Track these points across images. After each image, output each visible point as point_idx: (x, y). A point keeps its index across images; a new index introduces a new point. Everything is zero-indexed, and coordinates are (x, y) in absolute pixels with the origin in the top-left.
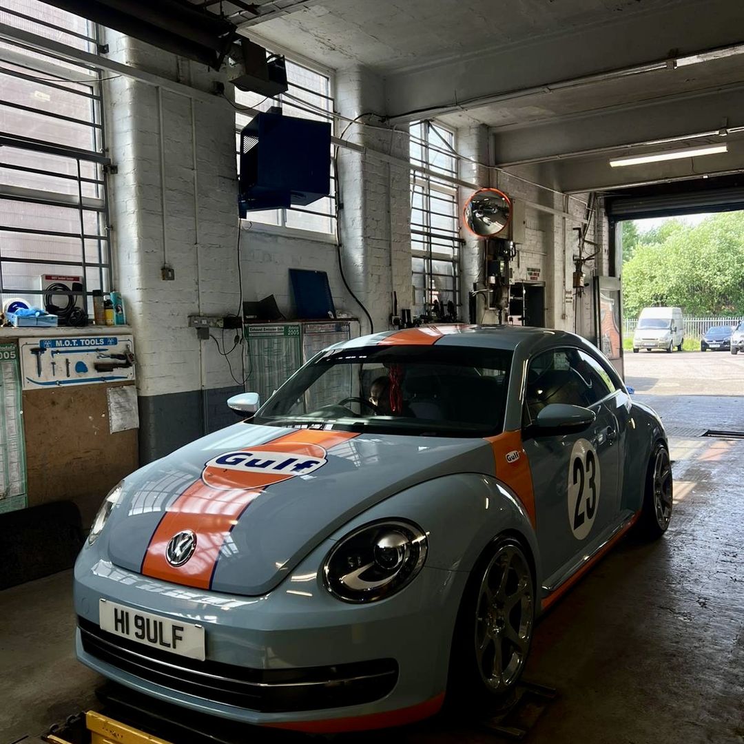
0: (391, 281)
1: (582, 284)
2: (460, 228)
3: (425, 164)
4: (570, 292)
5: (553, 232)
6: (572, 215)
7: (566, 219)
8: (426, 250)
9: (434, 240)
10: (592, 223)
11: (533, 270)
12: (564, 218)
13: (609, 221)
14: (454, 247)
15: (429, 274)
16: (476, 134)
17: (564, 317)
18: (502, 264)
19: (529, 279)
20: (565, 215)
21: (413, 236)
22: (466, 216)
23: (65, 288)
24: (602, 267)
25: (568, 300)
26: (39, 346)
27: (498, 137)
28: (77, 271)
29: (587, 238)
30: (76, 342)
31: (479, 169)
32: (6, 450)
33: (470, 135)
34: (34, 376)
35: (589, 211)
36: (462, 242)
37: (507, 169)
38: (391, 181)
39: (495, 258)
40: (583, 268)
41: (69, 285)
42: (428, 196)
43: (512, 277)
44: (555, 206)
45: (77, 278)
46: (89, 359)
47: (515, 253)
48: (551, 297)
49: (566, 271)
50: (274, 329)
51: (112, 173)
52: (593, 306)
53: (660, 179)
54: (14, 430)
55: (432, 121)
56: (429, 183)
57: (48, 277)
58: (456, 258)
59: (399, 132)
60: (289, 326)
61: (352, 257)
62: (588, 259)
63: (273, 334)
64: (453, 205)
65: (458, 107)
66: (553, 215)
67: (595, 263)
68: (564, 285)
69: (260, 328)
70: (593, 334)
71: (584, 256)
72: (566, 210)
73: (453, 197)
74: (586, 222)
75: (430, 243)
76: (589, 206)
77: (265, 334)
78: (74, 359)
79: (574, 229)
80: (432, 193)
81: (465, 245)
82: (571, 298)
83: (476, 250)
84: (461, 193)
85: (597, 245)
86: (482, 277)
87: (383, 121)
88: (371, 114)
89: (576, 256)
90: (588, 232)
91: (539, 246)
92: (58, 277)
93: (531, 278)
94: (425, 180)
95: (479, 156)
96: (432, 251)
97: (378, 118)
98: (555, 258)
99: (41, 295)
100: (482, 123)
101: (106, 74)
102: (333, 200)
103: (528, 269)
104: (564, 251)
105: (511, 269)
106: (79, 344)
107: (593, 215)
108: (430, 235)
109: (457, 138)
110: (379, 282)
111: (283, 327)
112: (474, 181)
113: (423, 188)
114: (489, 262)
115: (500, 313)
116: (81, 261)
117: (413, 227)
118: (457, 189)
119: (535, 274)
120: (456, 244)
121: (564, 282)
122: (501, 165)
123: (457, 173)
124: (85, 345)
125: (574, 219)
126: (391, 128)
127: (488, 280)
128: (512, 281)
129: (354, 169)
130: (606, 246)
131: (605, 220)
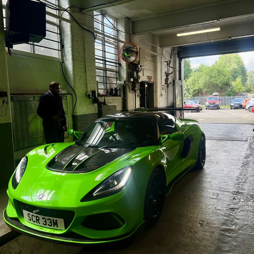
0: (86, 78)
1: (168, 83)
2: (119, 59)
3: (102, 32)
4: (164, 86)
5: (157, 62)
6: (164, 56)
7: (162, 58)
8: (104, 67)
9: (107, 63)
10: (172, 60)
11: (149, 77)
12: (161, 57)
13: (179, 60)
14: (116, 66)
15: (105, 77)
16: (124, 21)
17: (161, 95)
18: (135, 73)
19: (148, 80)
20: (161, 56)
21: (96, 61)
22: (121, 54)
24: (176, 77)
25: (163, 89)
27: (133, 23)
29: (171, 66)
31: (126, 35)
33: (122, 22)
35: (171, 55)
36: (120, 65)
37: (137, 36)
38: (85, 37)
39: (133, 71)
40: (169, 77)
42: (104, 45)
43: (140, 79)
44: (158, 52)
47: (141, 70)
48: (156, 88)
49: (162, 77)
50: (27, 98)
52: (173, 91)
53: (196, 42)
55: (105, 14)
56: (104, 40)
58: (117, 71)
59: (88, 16)
60: (35, 96)
61: (68, 68)
62: (171, 73)
63: (27, 100)
64: (116, 50)
65: (110, 5)
66: (157, 56)
67: (174, 75)
68: (161, 83)
69: (20, 97)
70: (173, 102)
72: (162, 54)
73: (116, 46)
74: (170, 59)
75: (105, 64)
76: (171, 54)
77: (22, 100)
79: (165, 62)
80: (106, 44)
82: (164, 88)
83: (125, 68)
84: (119, 45)
85: (174, 68)
86: (128, 79)
87: (80, 11)
88: (74, 7)
89: (166, 72)
90: (171, 63)
91: (152, 67)
93: (149, 80)
94: (103, 38)
95: (125, 30)
96: (107, 67)
97: (79, 9)
98: (158, 72)
100: (126, 16)
102: (59, 43)
103: (147, 77)
104: (161, 70)
105: (139, 76)
107: (173, 57)
108: (105, 61)
109: (117, 23)
110: (80, 79)
111: (32, 97)
112: (123, 40)
113: (102, 41)
114: (130, 72)
115: (135, 93)
117: (96, 57)
118: (117, 43)
119: (150, 79)
120: (117, 65)
121: (161, 82)
122: (135, 34)
123: (117, 37)
125: (165, 58)
126: (84, 14)
127: (130, 80)
128: (140, 81)
129: (68, 30)
130: (178, 69)
131: (177, 59)
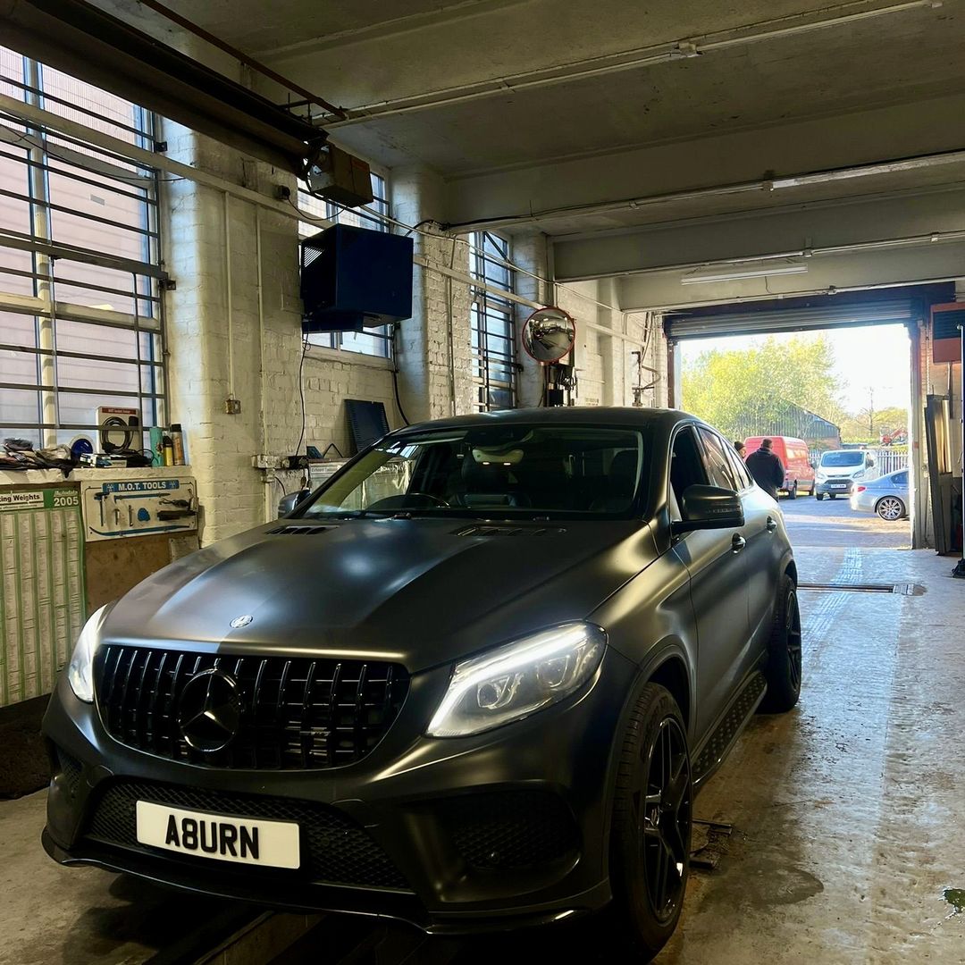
2: (517, 352)
5: (611, 356)
6: (631, 336)
7: (625, 342)
10: (650, 346)
11: (592, 400)
12: (623, 340)
13: (668, 343)
14: (511, 374)
15: (486, 405)
16: (534, 243)
18: (565, 394)
20: (624, 336)
23: (121, 422)
24: (660, 397)
26: (101, 491)
27: (557, 246)
28: (132, 403)
29: (646, 363)
30: (139, 486)
31: (538, 283)
32: (68, 611)
33: (527, 244)
34: (97, 526)
35: (646, 331)
36: (519, 367)
38: (453, 298)
40: (642, 398)
41: (126, 418)
42: (484, 314)
44: (613, 326)
45: (133, 411)
46: (152, 506)
47: (576, 381)
49: (625, 401)
51: (169, 289)
54: (76, 587)
56: (485, 300)
57: (105, 410)
58: (513, 387)
59: (459, 241)
61: (411, 386)
62: (646, 388)
64: (509, 325)
65: (532, 218)
66: (611, 336)
67: (653, 393)
71: (643, 385)
72: (624, 331)
73: (509, 315)
74: (645, 344)
75: (487, 369)
76: (646, 326)
78: (137, 504)
79: (633, 353)
80: (488, 311)
81: (523, 370)
83: (536, 377)
84: (518, 312)
85: (655, 372)
87: (443, 229)
88: (432, 221)
89: (635, 384)
90: (647, 356)
91: (598, 373)
92: (116, 410)
94: (482, 296)
95: (537, 269)
96: (489, 377)
97: (439, 226)
98: (614, 386)
99: (97, 431)
100: (541, 231)
101: (163, 175)
103: (587, 400)
104: (624, 379)
105: (573, 399)
106: (142, 489)
107: (651, 337)
108: (487, 360)
109: (511, 247)
112: (532, 297)
114: (550, 391)
116: (137, 391)
118: (513, 305)
120: (512, 368)
122: (561, 280)
123: (512, 288)
124: (147, 489)
125: (632, 341)
126: (453, 237)
130: (664, 374)
131: (664, 341)
